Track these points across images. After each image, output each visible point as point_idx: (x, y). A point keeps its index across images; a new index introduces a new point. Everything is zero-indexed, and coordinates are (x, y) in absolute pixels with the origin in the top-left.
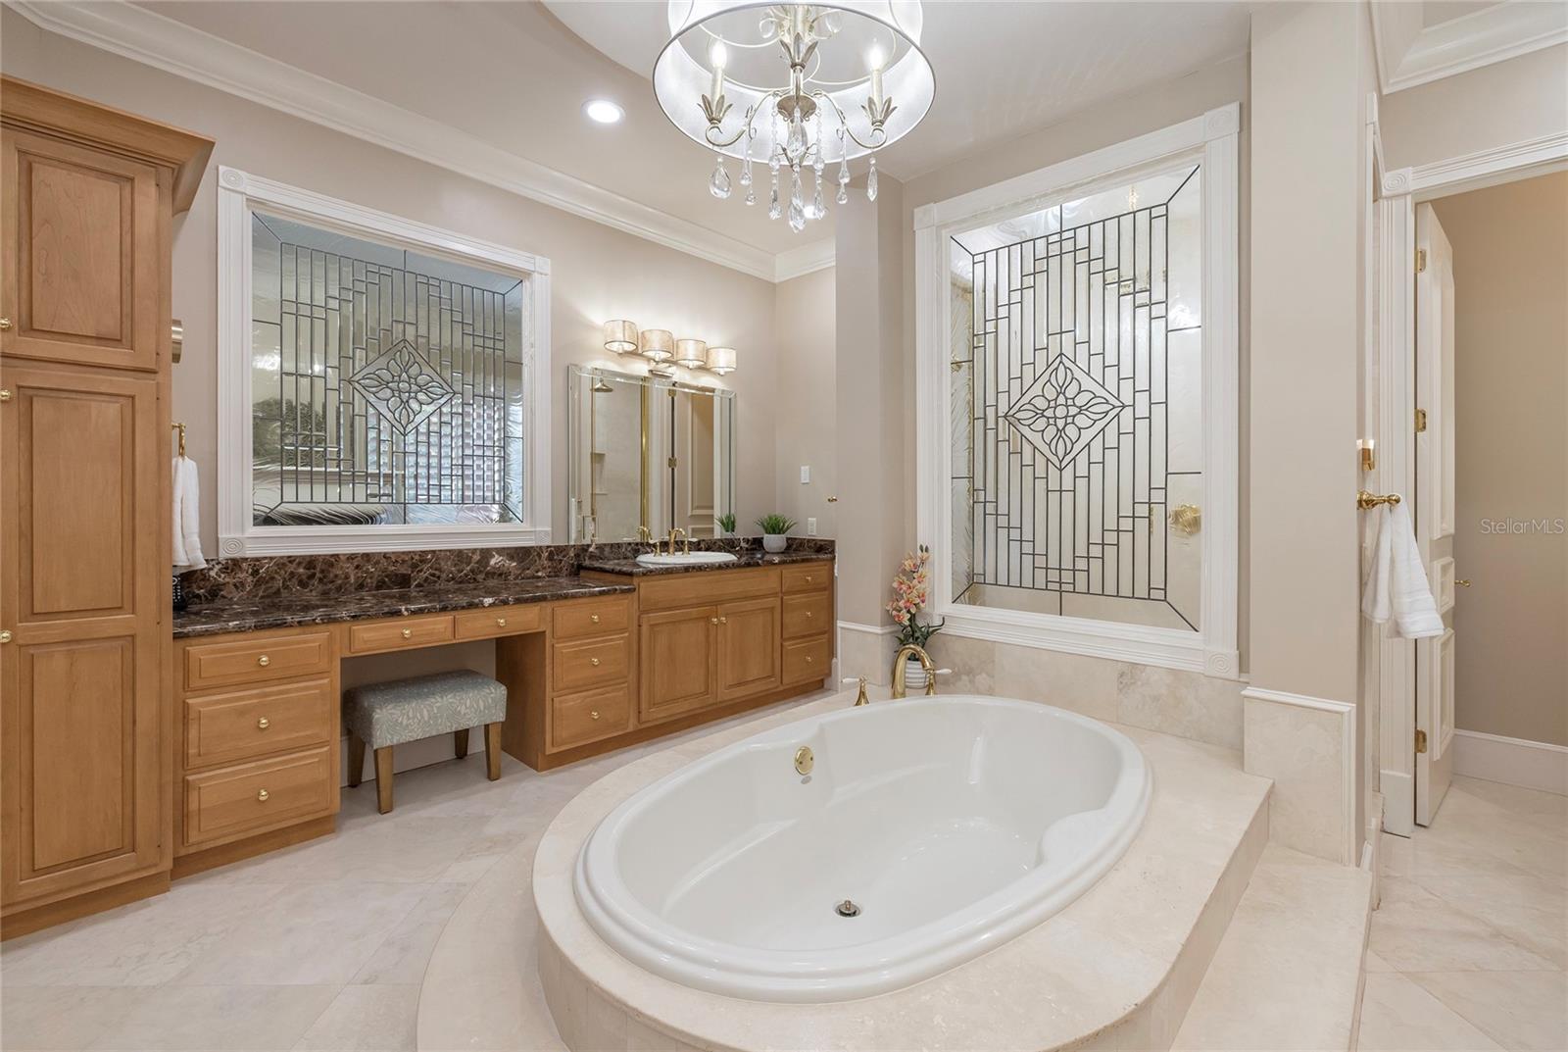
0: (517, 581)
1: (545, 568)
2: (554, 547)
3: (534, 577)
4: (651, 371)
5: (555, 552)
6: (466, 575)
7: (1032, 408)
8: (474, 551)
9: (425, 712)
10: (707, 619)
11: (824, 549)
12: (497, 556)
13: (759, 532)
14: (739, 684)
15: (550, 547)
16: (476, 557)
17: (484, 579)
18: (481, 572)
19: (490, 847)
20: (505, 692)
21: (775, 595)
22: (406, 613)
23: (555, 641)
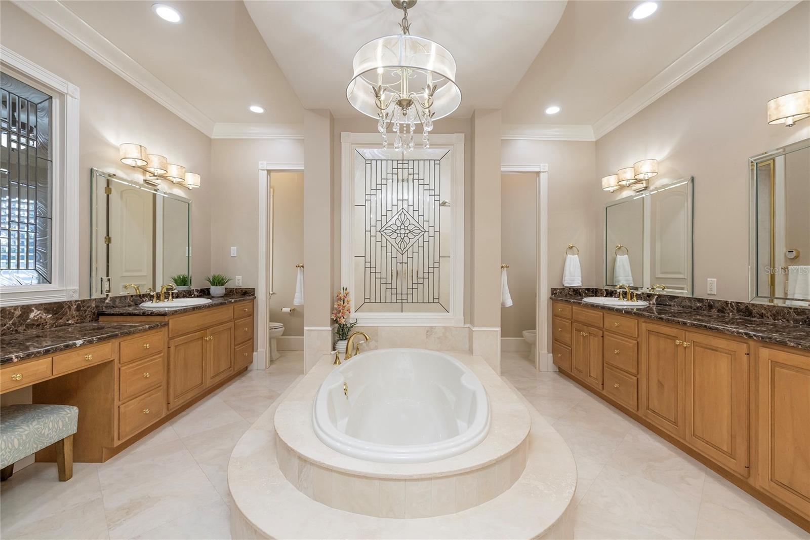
0: (52, 329)
1: (74, 317)
2: (81, 301)
3: (65, 325)
4: (145, 181)
5: (81, 305)
6: (8, 328)
7: (391, 228)
8: (16, 308)
9: (16, 441)
10: (202, 338)
11: (247, 294)
12: (35, 311)
13: (207, 285)
14: (217, 375)
15: (78, 301)
16: (18, 313)
17: (24, 330)
18: (21, 324)
19: (127, 512)
20: (77, 411)
21: (230, 321)
22: (16, 360)
23: (121, 365)
